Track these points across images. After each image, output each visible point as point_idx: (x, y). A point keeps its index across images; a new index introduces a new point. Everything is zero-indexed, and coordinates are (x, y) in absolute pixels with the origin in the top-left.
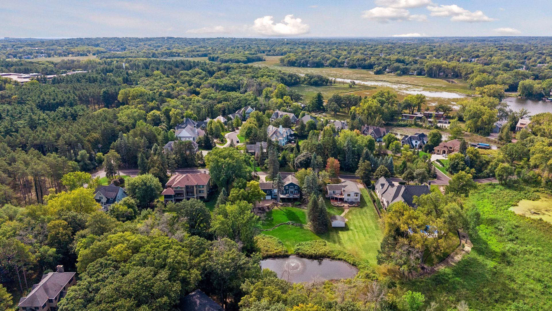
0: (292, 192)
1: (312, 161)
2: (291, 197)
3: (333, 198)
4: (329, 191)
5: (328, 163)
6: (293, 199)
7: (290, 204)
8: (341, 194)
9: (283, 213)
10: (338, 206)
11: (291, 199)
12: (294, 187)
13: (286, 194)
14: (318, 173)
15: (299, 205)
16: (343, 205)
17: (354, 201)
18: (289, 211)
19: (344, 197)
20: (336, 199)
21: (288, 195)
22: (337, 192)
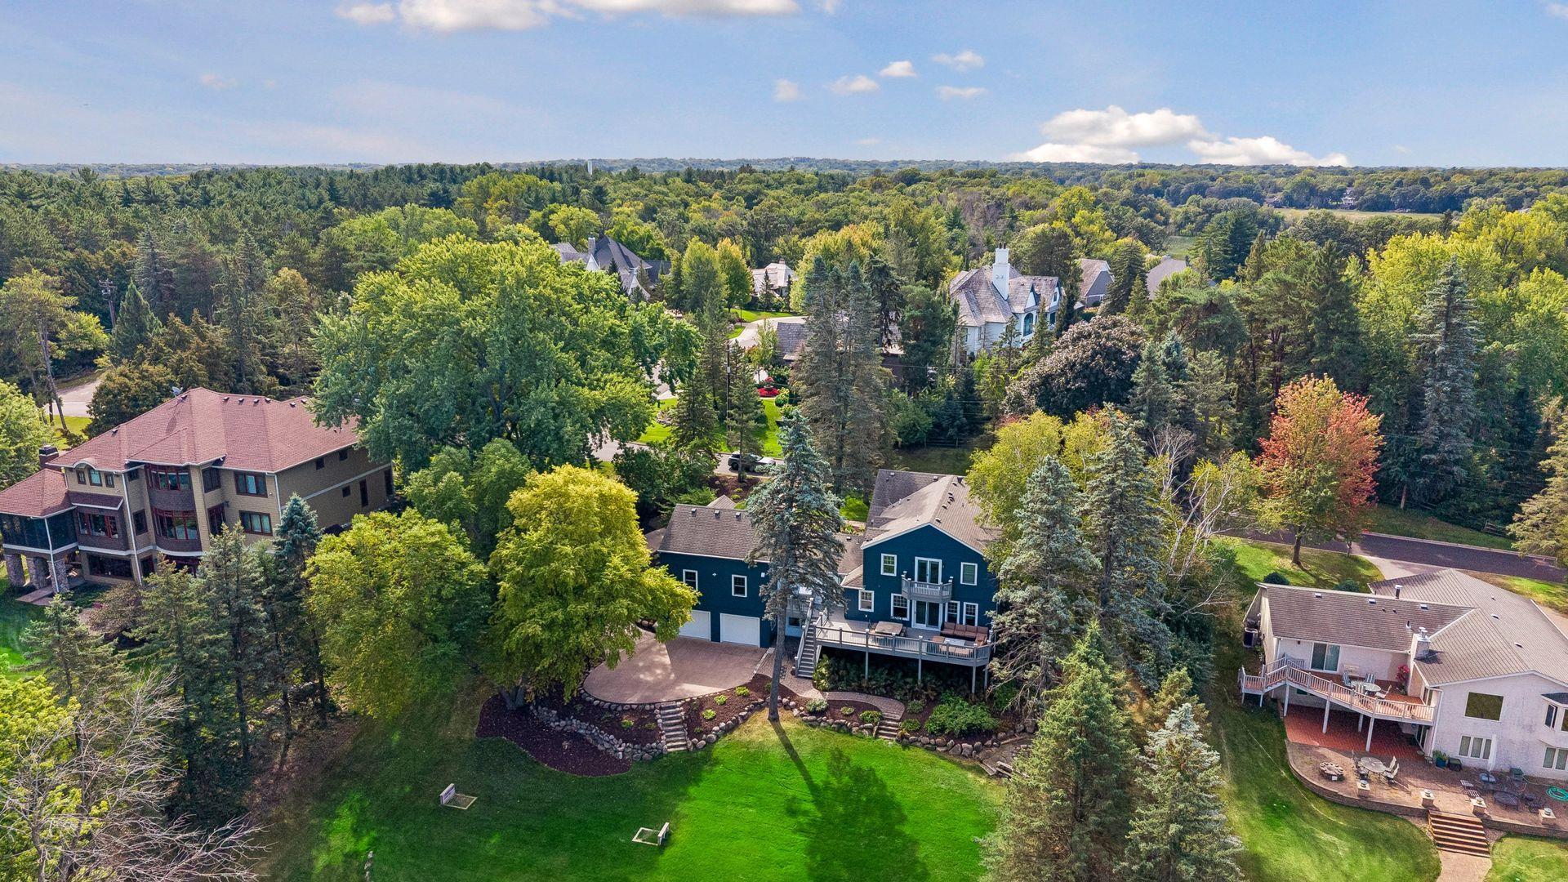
0: (929, 613)
1: (1138, 376)
2: (911, 649)
3: (1309, 713)
4: (1272, 645)
5: (1280, 425)
6: (929, 666)
7: (892, 710)
8: (1398, 685)
9: (797, 788)
10: (1364, 806)
11: (904, 665)
12: (951, 570)
13: (881, 615)
14: (1183, 471)
15: (972, 733)
16: (1416, 794)
17: (1536, 767)
18: (863, 778)
19: (1424, 713)
20: (1346, 724)
21: (892, 629)
22: (1350, 658)
